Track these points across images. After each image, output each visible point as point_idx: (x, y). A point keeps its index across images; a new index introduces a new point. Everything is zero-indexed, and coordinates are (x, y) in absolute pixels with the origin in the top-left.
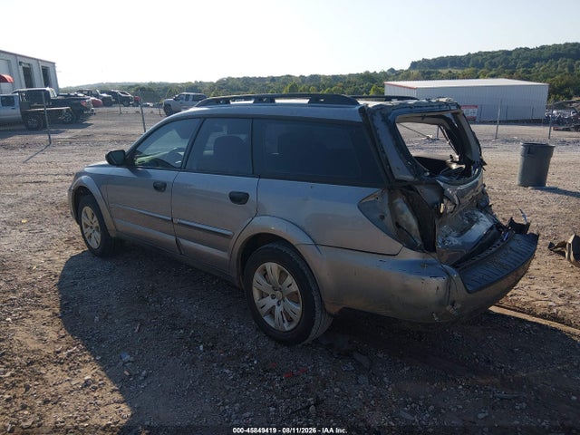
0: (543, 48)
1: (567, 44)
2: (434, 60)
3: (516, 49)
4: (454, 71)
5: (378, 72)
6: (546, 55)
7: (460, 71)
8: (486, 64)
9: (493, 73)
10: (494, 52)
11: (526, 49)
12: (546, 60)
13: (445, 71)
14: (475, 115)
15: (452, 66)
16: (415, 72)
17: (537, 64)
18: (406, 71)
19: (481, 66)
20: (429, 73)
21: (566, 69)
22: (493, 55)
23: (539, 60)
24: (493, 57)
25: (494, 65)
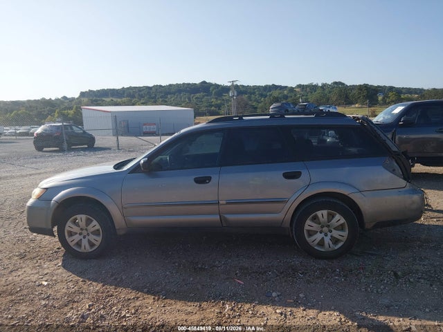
0: (170, 85)
1: (184, 84)
2: (98, 91)
3: (154, 86)
4: (115, 100)
5: (53, 99)
6: (173, 90)
7: (119, 100)
8: (136, 95)
9: (142, 101)
10: (140, 88)
11: (161, 86)
12: (174, 93)
13: (108, 100)
14: (155, 130)
15: (112, 96)
16: (85, 100)
17: (169, 96)
18: (77, 99)
19: (133, 97)
20: (96, 101)
21: (187, 100)
22: (140, 89)
23: (170, 93)
24: (140, 91)
25: (141, 97)
